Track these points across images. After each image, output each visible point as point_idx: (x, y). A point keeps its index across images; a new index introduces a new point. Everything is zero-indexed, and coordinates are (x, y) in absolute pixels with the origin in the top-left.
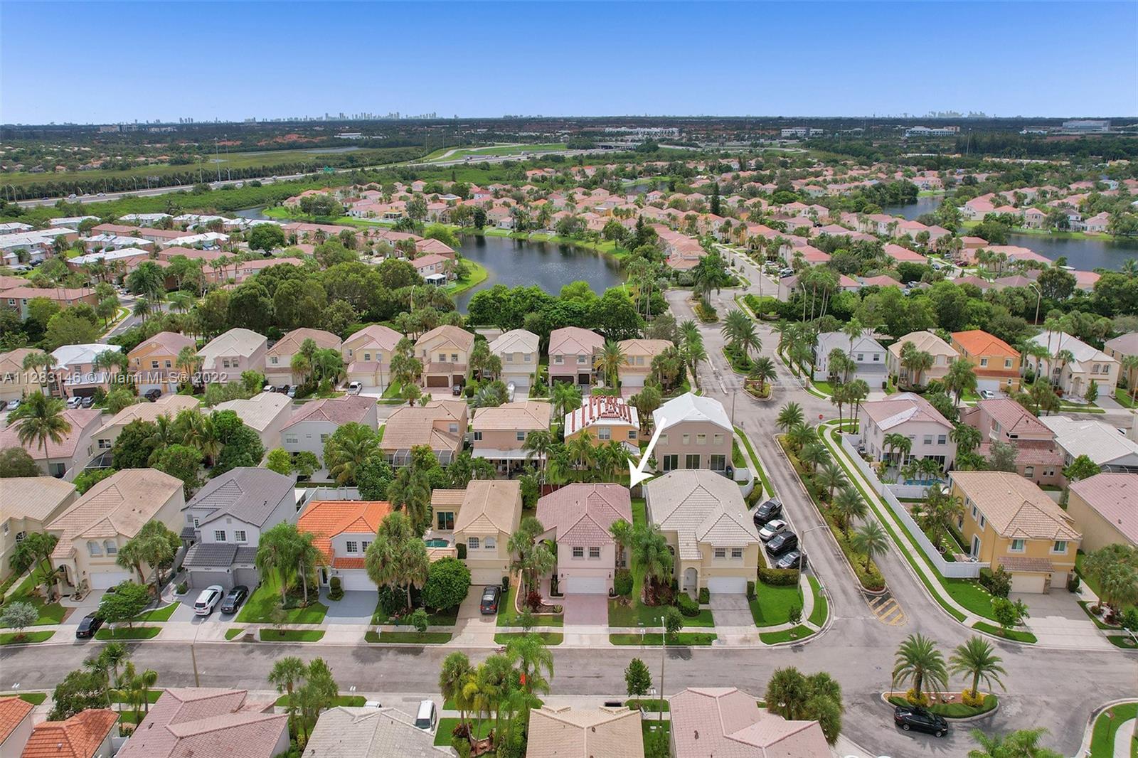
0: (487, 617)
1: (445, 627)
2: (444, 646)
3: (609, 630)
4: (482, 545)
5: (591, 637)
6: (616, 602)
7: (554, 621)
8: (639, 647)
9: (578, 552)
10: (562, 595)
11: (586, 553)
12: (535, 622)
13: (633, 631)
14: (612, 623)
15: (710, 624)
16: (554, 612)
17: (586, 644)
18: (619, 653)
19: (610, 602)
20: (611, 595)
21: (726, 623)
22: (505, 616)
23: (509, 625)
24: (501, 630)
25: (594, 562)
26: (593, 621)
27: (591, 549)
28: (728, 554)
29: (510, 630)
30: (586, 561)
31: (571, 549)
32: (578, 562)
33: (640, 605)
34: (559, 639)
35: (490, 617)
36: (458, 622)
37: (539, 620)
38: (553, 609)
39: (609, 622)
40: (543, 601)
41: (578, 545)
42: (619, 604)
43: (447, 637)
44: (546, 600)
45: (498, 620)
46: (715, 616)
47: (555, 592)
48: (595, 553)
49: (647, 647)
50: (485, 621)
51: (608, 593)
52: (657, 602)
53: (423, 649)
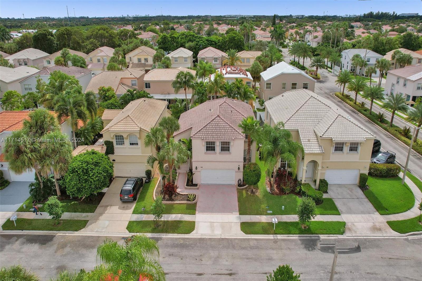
0: (125, 205)
1: (84, 214)
2: (77, 234)
3: (240, 218)
4: (127, 142)
5: (223, 225)
6: (244, 192)
7: (187, 208)
8: (271, 237)
9: (210, 147)
10: (196, 185)
11: (218, 148)
12: (169, 210)
13: (264, 219)
14: (242, 212)
15: (335, 212)
16: (188, 200)
17: (218, 233)
18: (252, 243)
19: (239, 192)
20: (239, 185)
21: (350, 212)
22: (143, 204)
23: (145, 212)
24: (135, 217)
25: (225, 156)
26: (224, 209)
27: (223, 143)
28: (346, 149)
29: (145, 217)
30: (218, 155)
31: (204, 144)
32: (211, 156)
33: (266, 194)
34: (191, 227)
35: (129, 205)
36: (99, 210)
37: (173, 208)
38: (187, 198)
39: (239, 211)
40: (178, 190)
41: (210, 140)
42: (247, 194)
43: (81, 225)
44: (181, 189)
45: (136, 208)
46: (338, 204)
47: (190, 183)
48: (226, 147)
49: (279, 237)
50: (123, 208)
51: (236, 183)
52: (282, 192)
53: (54, 236)
